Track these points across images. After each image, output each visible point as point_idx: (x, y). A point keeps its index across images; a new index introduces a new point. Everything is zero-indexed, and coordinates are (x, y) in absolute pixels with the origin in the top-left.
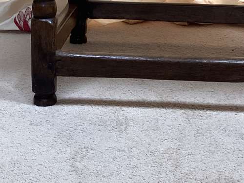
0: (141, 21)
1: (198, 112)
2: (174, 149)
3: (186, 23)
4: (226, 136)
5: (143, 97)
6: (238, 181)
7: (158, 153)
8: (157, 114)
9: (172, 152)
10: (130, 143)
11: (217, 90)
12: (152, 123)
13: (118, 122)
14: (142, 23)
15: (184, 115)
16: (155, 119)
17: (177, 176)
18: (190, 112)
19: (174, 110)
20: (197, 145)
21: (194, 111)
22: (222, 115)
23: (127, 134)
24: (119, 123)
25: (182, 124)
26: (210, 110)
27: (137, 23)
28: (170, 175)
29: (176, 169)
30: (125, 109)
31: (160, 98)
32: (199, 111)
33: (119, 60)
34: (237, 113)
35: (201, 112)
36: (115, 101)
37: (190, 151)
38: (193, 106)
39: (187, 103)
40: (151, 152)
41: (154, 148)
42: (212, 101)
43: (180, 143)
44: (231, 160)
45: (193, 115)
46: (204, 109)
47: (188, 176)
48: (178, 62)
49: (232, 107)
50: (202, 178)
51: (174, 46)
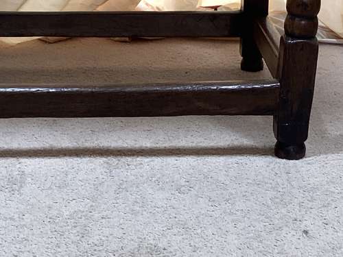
0: (65, 38)
1: (124, 159)
2: (83, 212)
3: (127, 39)
4: (158, 190)
5: (52, 143)
6: (164, 249)
7: (61, 219)
8: (67, 166)
9: (79, 216)
10: (23, 207)
11: (156, 128)
12: (58, 178)
13: (11, 179)
14: (66, 40)
15: (106, 165)
16: (63, 172)
17: (82, 249)
18: (113, 160)
19: (92, 159)
20: (116, 205)
21: (119, 158)
22: (157, 161)
23: (21, 194)
24: (12, 181)
25: (101, 177)
26: (142, 156)
27: (60, 41)
28: (73, 247)
29: (82, 239)
30: (23, 160)
31: (75, 144)
32: (127, 158)
33: (10, 92)
34: (178, 158)
35: (129, 159)
36: (11, 151)
37: (105, 214)
38: (119, 151)
39: (111, 148)
40: (50, 218)
41: (55, 213)
42: (147, 143)
43: (94, 204)
44: (159, 221)
45: (117, 164)
46: (133, 155)
47: (96, 248)
48: (92, 92)
49: (173, 150)
50: (116, 249)
51: (106, 71)
